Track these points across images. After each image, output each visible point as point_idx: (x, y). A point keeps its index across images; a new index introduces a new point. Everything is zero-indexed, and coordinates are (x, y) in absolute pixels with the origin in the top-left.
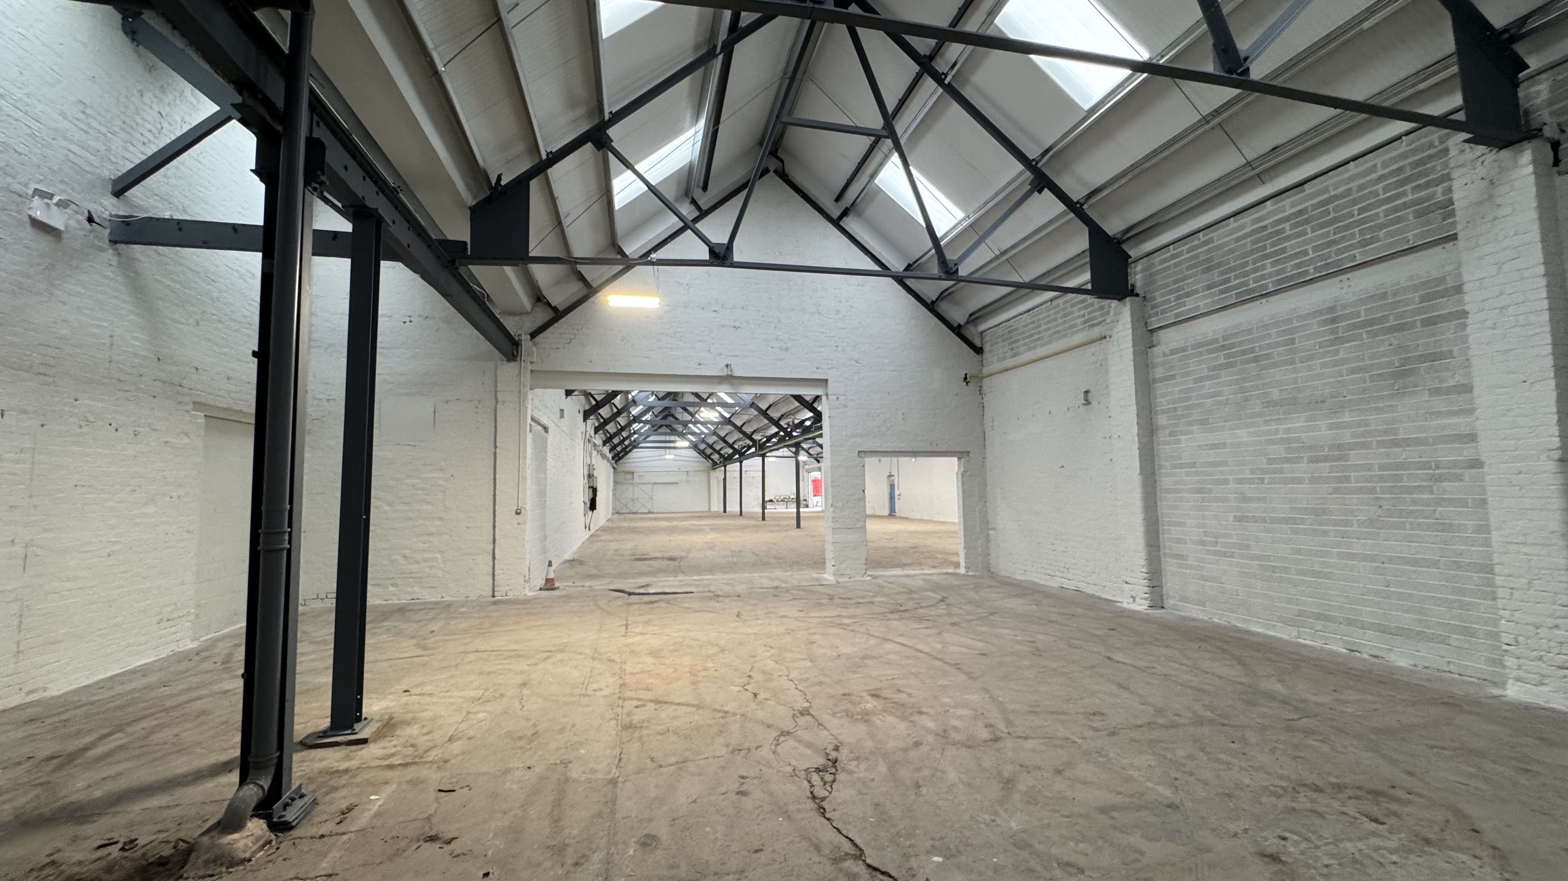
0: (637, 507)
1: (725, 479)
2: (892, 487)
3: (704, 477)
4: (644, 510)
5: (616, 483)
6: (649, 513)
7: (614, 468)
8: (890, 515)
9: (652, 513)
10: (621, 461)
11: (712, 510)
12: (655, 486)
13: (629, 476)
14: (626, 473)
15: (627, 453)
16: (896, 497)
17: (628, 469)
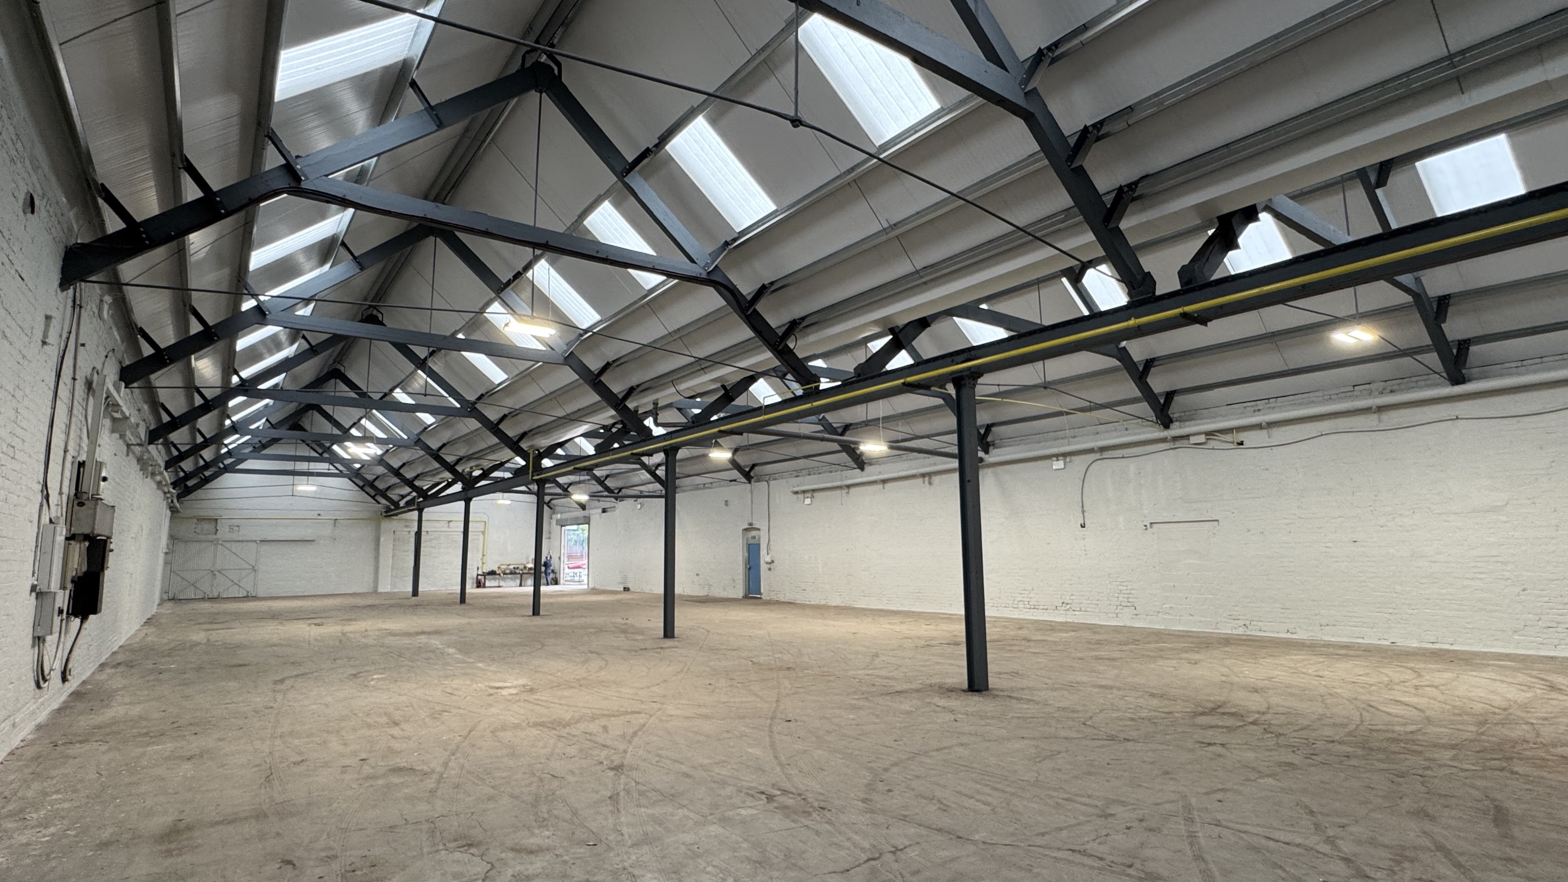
0: (222, 587)
1: (418, 535)
2: (753, 552)
3: (365, 532)
4: (235, 592)
5: (173, 538)
6: (248, 598)
7: (173, 510)
8: (746, 597)
9: (255, 598)
10: (192, 496)
11: (381, 589)
12: (264, 548)
13: (207, 526)
14: (201, 519)
15: (207, 480)
16: (764, 567)
17: (203, 513)
